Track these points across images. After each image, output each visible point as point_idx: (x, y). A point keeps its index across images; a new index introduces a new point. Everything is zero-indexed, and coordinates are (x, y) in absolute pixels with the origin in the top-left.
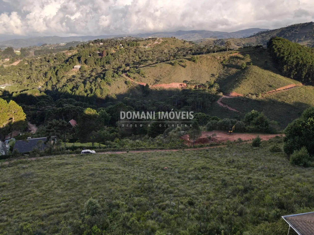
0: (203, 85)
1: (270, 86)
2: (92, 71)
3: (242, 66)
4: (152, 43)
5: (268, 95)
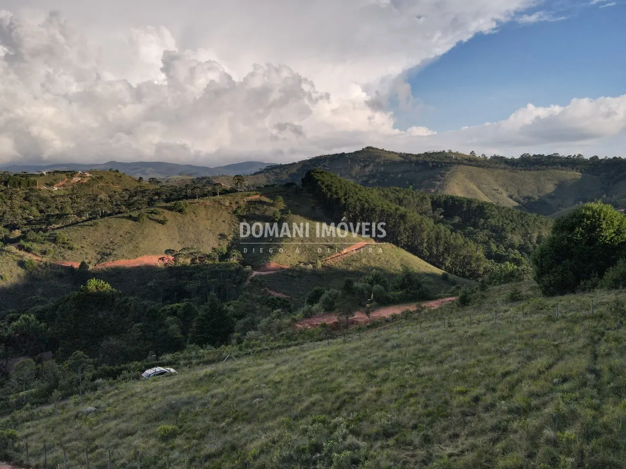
0: (207, 256)
3: (274, 216)
4: (66, 179)
5: (332, 262)
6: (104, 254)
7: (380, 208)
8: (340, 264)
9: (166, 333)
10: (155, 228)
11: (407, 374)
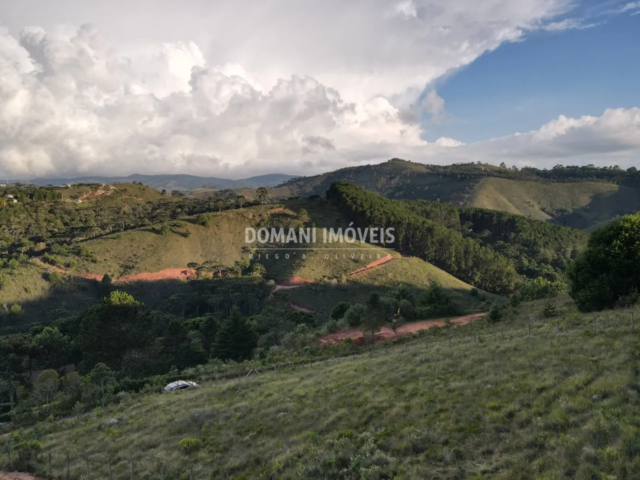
0: (230, 269)
4: (91, 192)
5: (357, 277)
6: (126, 267)
7: (407, 221)
8: (366, 279)
9: (188, 347)
10: (178, 241)
11: (437, 389)
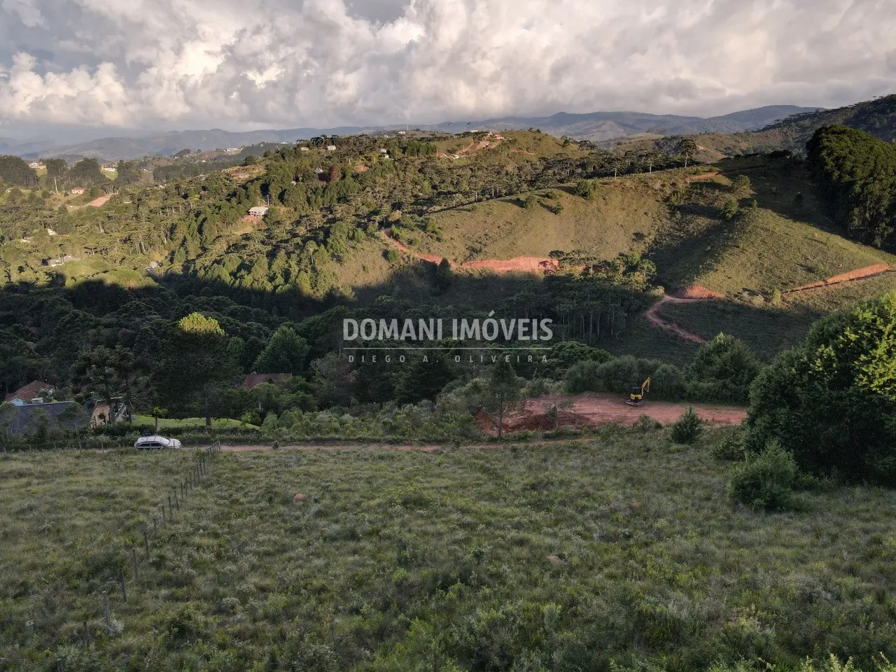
0: (609, 264)
1: (810, 270)
2: (298, 223)
3: (726, 209)
4: (472, 144)
6: (473, 250)
10: (544, 218)
